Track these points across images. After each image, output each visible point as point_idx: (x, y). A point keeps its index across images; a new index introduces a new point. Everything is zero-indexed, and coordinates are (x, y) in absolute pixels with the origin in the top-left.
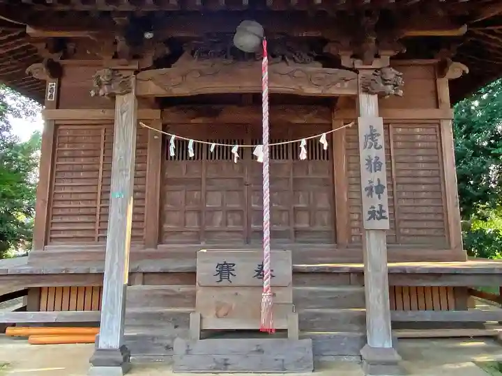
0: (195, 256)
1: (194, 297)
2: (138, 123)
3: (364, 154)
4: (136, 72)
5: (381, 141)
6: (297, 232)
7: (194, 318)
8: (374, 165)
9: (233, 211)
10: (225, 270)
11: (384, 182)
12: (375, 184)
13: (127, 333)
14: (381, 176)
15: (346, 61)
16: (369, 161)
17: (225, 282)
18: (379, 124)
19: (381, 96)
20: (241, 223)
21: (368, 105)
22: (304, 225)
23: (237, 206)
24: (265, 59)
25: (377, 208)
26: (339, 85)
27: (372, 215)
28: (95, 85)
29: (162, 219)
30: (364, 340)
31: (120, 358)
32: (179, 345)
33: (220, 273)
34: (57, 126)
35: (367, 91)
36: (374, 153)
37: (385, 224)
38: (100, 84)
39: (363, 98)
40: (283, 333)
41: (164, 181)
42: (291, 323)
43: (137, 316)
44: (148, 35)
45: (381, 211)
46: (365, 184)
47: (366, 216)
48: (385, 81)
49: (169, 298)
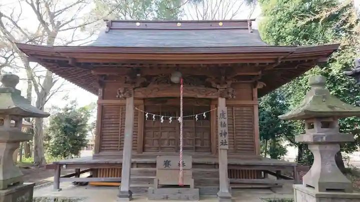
1: (156, 172)
2: (134, 108)
3: (219, 121)
4: (134, 89)
5: (226, 116)
6: (196, 148)
7: (156, 181)
8: (223, 125)
9: (172, 140)
10: (167, 163)
11: (227, 131)
12: (223, 132)
13: (131, 186)
14: (226, 129)
15: (214, 85)
16: (221, 123)
17: (167, 168)
18: (225, 109)
19: (227, 99)
20: (175, 144)
21: (222, 102)
22: (199, 145)
23: (173, 138)
24: (182, 86)
25: (224, 141)
26: (210, 94)
27: (222, 144)
28: (118, 94)
29: (144, 142)
30: (219, 189)
31: (129, 195)
32: (150, 190)
33: (165, 164)
34: (102, 106)
35: (222, 97)
36: (223, 120)
37: (227, 147)
38: (120, 93)
39: (220, 99)
40: (188, 186)
41: (145, 128)
42: (191, 182)
43: (135, 180)
44: (138, 75)
45: (226, 142)
46: (219, 132)
47: (220, 144)
48: (228, 93)
49: (146, 173)
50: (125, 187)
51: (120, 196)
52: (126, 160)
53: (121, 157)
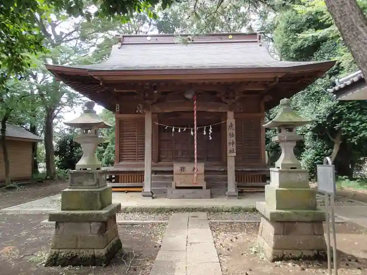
0: (172, 166)
1: (173, 178)
2: (152, 122)
3: (228, 132)
4: (152, 104)
5: (234, 127)
7: (173, 183)
8: (232, 135)
10: (182, 169)
11: (235, 141)
12: (232, 141)
13: (153, 188)
14: (234, 139)
15: (223, 99)
16: (230, 133)
17: (183, 172)
18: (233, 121)
19: (235, 112)
24: (195, 102)
26: (220, 108)
27: (230, 151)
28: (138, 109)
30: (227, 190)
31: (151, 194)
32: (169, 192)
33: (181, 169)
35: (231, 110)
36: (231, 131)
37: (234, 154)
39: (229, 113)
40: (201, 188)
42: (204, 185)
43: (155, 184)
44: (156, 92)
45: (233, 150)
46: (228, 142)
47: (228, 152)
49: (163, 178)
50: (147, 188)
51: (144, 196)
52: (147, 167)
53: (143, 166)
